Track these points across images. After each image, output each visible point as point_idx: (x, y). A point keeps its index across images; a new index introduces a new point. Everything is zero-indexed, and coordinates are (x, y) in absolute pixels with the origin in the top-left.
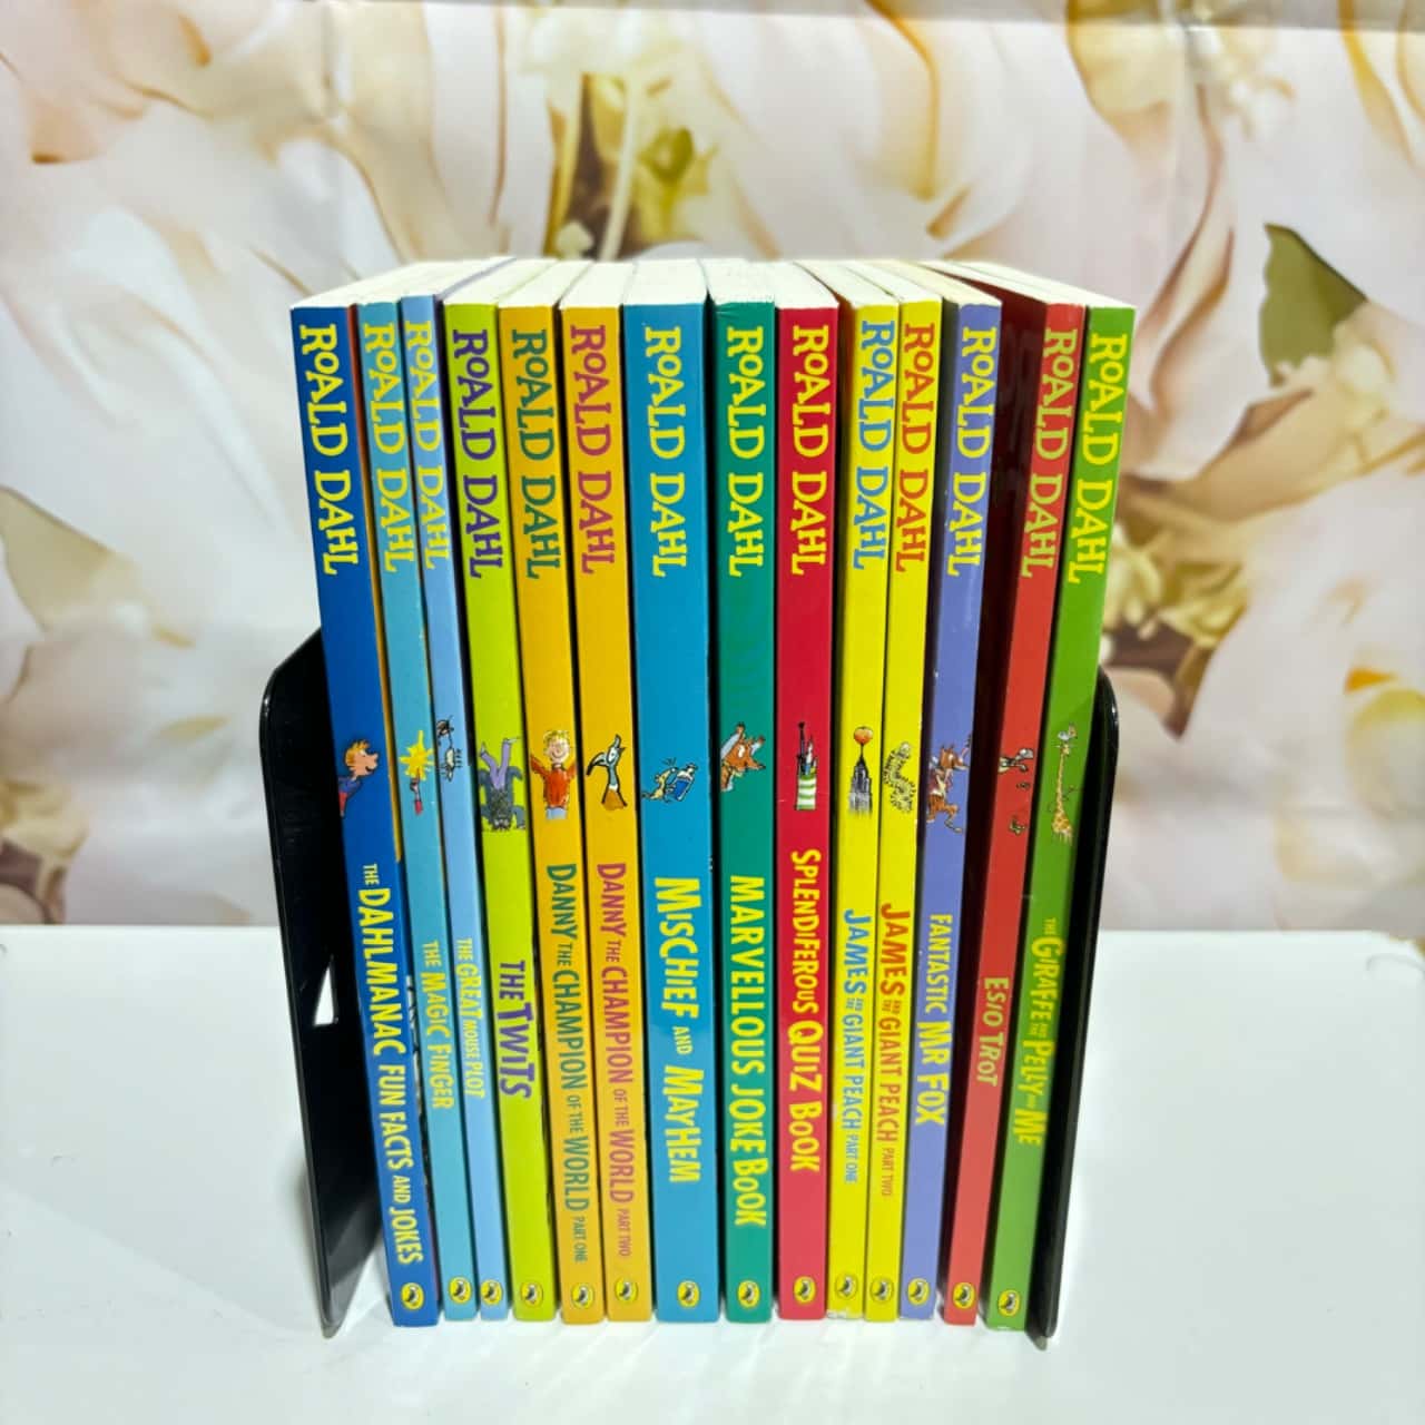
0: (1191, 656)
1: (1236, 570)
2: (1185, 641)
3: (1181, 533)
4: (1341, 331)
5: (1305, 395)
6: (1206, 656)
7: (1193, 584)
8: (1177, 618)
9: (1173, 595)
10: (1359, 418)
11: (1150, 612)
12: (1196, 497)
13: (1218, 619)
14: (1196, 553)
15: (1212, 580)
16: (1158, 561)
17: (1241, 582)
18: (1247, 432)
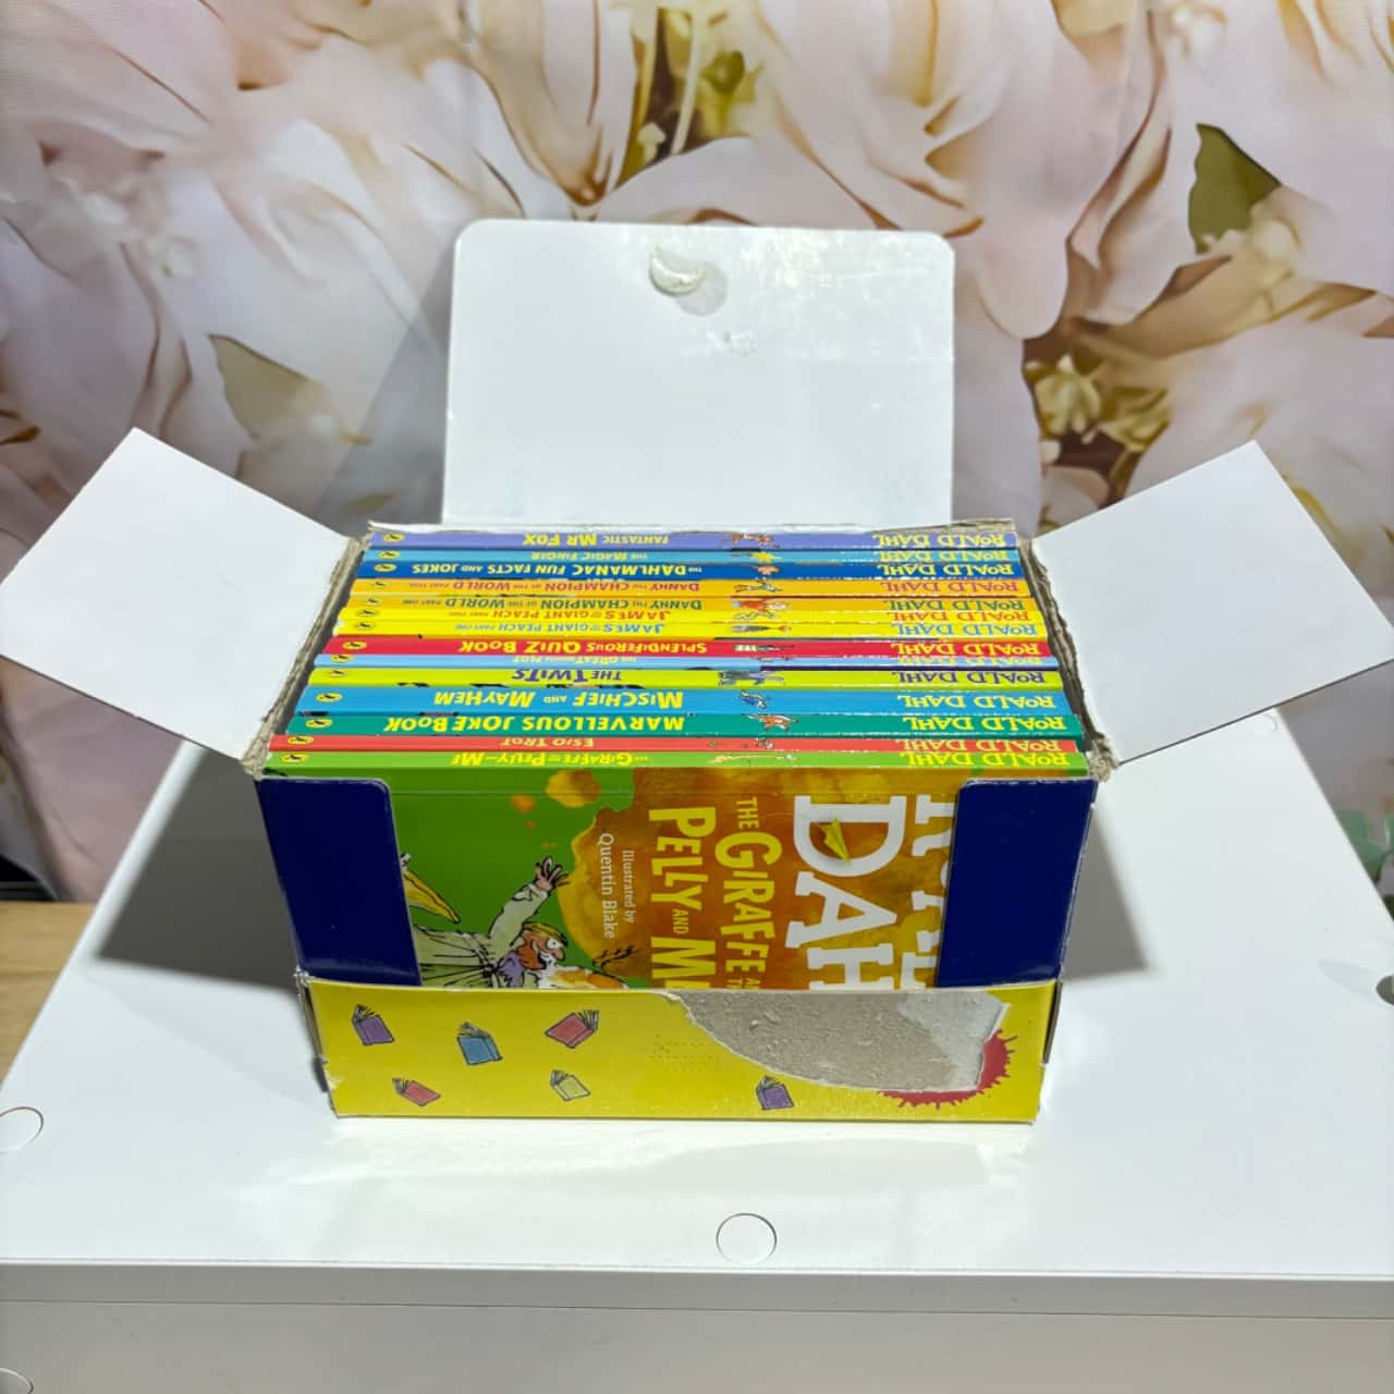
0: (1122, 458)
1: (1162, 394)
2: (1120, 447)
3: (1117, 365)
4: (1257, 209)
5: (1226, 259)
6: (1135, 458)
7: (1125, 405)
8: (1112, 429)
9: (1109, 412)
10: (1268, 279)
11: (1091, 424)
12: (1132, 338)
13: (1145, 431)
14: (1128, 380)
15: (1142, 401)
16: (1097, 385)
17: (1165, 403)
18: (1173, 289)
